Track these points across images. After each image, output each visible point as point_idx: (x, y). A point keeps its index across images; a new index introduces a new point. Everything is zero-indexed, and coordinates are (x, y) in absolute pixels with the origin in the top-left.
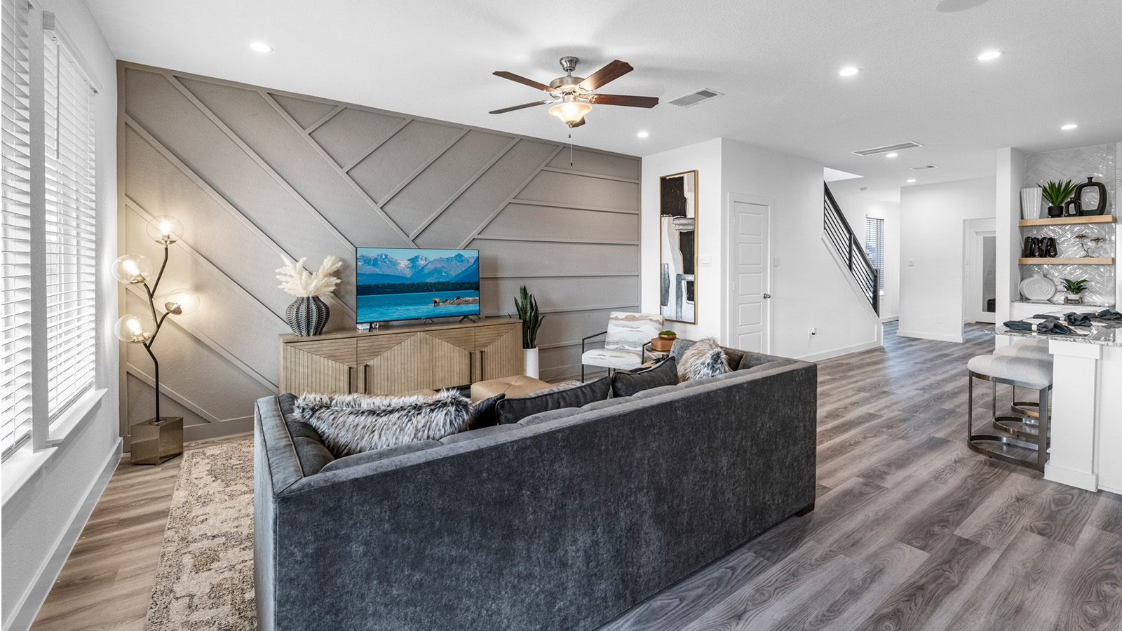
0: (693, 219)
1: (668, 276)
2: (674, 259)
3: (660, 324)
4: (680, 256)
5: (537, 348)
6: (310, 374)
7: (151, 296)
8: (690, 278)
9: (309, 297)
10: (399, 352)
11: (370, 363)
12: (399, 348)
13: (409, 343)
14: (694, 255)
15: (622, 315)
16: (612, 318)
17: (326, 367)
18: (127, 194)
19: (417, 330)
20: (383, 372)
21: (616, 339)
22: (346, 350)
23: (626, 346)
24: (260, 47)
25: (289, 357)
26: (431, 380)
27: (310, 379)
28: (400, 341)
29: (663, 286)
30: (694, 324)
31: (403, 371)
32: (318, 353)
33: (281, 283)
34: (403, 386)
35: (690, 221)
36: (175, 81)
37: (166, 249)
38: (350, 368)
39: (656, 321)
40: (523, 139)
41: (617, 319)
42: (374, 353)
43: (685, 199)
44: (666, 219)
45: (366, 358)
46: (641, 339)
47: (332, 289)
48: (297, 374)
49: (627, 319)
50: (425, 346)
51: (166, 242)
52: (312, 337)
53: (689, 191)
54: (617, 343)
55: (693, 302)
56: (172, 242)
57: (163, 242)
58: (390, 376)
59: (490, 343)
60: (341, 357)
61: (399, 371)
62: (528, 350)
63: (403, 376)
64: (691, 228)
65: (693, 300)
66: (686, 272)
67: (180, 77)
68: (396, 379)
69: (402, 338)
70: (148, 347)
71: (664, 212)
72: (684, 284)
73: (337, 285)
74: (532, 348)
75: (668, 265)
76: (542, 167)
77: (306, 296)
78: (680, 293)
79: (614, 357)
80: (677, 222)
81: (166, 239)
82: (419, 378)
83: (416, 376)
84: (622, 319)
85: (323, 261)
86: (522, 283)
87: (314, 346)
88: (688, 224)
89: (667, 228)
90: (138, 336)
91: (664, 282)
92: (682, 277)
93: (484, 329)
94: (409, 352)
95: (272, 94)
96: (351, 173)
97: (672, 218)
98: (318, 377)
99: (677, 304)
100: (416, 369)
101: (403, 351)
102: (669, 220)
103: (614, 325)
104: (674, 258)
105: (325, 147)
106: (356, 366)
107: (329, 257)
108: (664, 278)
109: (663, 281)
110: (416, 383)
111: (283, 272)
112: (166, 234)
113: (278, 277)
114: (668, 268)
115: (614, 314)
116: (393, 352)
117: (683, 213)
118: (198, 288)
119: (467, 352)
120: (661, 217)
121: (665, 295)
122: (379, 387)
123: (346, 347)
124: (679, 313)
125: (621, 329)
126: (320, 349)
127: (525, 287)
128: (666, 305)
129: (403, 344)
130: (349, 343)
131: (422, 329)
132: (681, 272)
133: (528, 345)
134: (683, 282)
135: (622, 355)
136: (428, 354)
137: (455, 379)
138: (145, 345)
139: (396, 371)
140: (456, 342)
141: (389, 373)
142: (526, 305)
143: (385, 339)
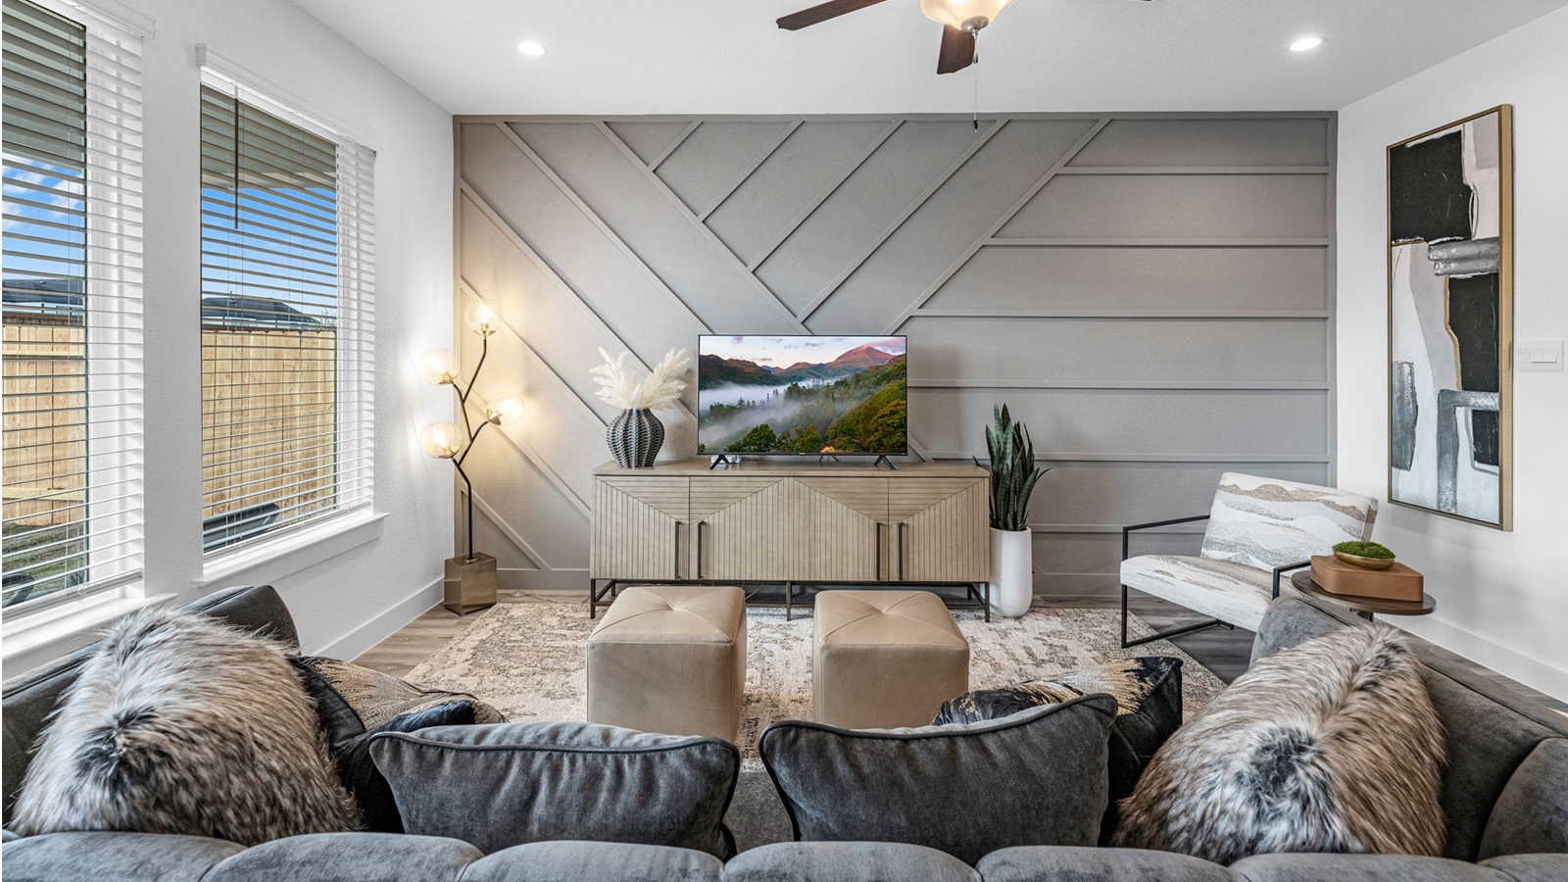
0: (1498, 240)
1: (1414, 395)
2: (1431, 351)
3: (1360, 517)
4: (1449, 345)
5: (1029, 530)
6: (625, 525)
7: (463, 401)
8: (1486, 401)
9: (632, 410)
10: (754, 508)
11: (709, 520)
12: (754, 500)
13: (770, 494)
14: (1497, 339)
15: (1249, 482)
16: (1224, 488)
17: (646, 517)
18: (462, 276)
19: (783, 473)
20: (727, 538)
21: (1228, 537)
22: (674, 495)
23: (1252, 558)
24: (531, 48)
25: (598, 495)
26: (807, 562)
27: (625, 533)
28: (755, 490)
29: (1397, 417)
30: (1499, 526)
31: (759, 541)
32: (636, 495)
33: (600, 387)
34: (759, 565)
35: (1484, 248)
36: (507, 130)
37: (485, 341)
38: (678, 524)
39: (1345, 510)
40: (1010, 121)
41: (1234, 489)
42: (716, 504)
43: (1467, 191)
44: (1405, 252)
45: (703, 511)
46: (1295, 549)
47: (676, 397)
48: (609, 523)
49: (1259, 493)
50: (796, 503)
51: (484, 332)
52: (633, 471)
53: (1480, 165)
54: (1230, 547)
55: (1496, 469)
56: (492, 332)
57: (481, 332)
58: (738, 544)
59: (918, 511)
60: (667, 505)
61: (754, 539)
62: (1005, 533)
63: (759, 546)
64: (1487, 266)
65: (1495, 462)
66: (1469, 384)
67: (511, 122)
68: (748, 551)
69: (760, 484)
70: (458, 465)
71: (1401, 229)
72: (1463, 418)
73: (682, 392)
74: (1015, 529)
75: (1411, 365)
76: (1058, 168)
77: (629, 408)
78: (1450, 440)
79: (1197, 583)
80: (1441, 253)
81: (485, 329)
82: (786, 555)
83: (781, 552)
84: (1248, 493)
85: (664, 357)
86: (1001, 399)
87: (631, 484)
88: (1478, 257)
89: (1407, 272)
90: (444, 450)
91: (1402, 407)
92: (1459, 398)
93: (906, 483)
94: (770, 509)
95: (609, 123)
96: (709, 222)
97: (1424, 245)
98: (635, 531)
99: (1439, 466)
100: (781, 540)
101: (759, 506)
102: (1414, 253)
103: (1227, 504)
104: (1429, 348)
105: (676, 188)
106: (687, 522)
107: (672, 351)
108: (1401, 398)
109: (1396, 406)
110: (781, 563)
111: (599, 373)
112: (484, 322)
113: (595, 379)
114: (1412, 374)
115: (1229, 478)
116: (743, 506)
117: (1461, 230)
118: (530, 391)
119: (873, 524)
120: (1390, 247)
121: (1403, 441)
122: (722, 559)
123: (674, 489)
124: (1449, 494)
125: (1242, 516)
126: (638, 489)
127: (1005, 408)
128: (1407, 468)
129: (760, 494)
130: (677, 485)
131: (791, 473)
132: (1453, 383)
133: (999, 521)
134: (1460, 412)
135: (1217, 583)
136: (802, 516)
137: (851, 568)
138: (454, 461)
139: (748, 539)
140: (852, 500)
141: (738, 540)
142: (1005, 443)
143: (732, 484)
